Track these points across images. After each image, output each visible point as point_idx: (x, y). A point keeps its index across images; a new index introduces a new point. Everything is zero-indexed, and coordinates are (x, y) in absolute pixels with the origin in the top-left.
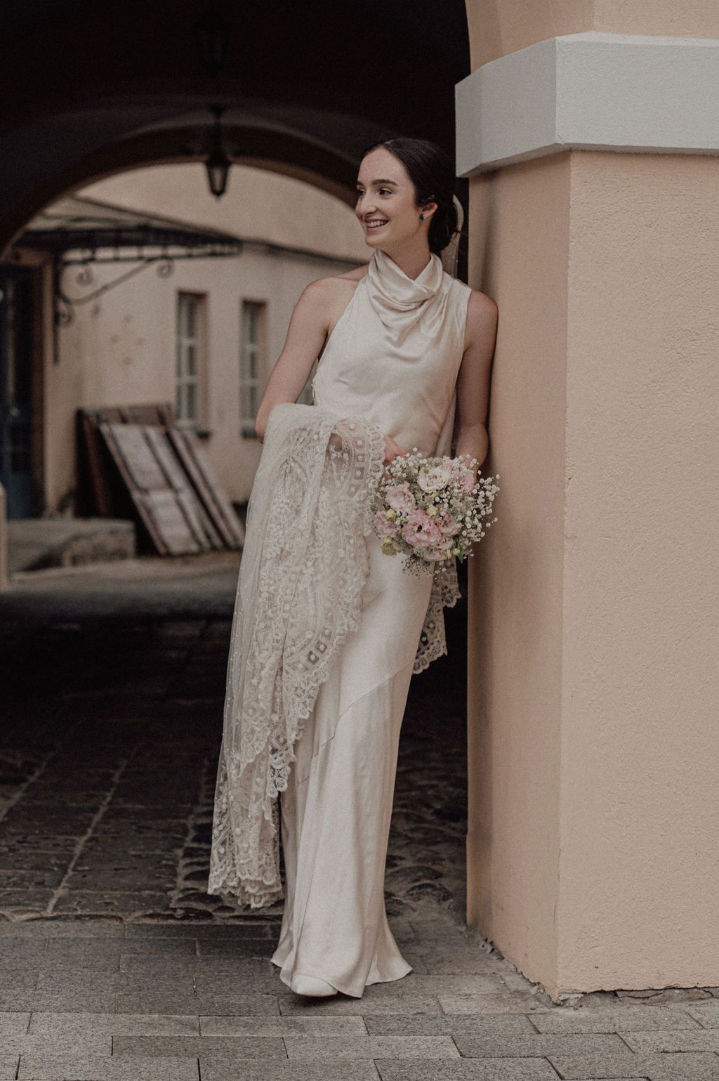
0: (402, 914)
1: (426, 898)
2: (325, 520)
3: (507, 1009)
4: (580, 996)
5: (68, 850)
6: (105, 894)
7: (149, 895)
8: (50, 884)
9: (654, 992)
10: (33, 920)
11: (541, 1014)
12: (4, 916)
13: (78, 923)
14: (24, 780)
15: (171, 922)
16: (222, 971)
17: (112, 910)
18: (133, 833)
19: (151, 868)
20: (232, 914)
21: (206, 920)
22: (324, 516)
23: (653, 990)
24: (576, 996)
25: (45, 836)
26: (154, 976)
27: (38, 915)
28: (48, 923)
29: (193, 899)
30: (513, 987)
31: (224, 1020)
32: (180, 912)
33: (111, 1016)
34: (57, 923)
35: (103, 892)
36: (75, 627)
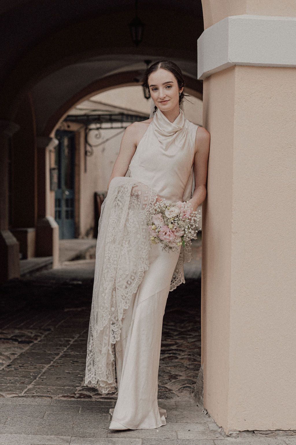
0: (173, 398)
1: (185, 392)
2: (131, 224)
3: (205, 438)
4: (238, 432)
5: (40, 370)
6: (49, 388)
7: (67, 388)
8: (26, 383)
9: (271, 432)
10: (14, 397)
11: (220, 440)
12: (2, 395)
13: (33, 398)
14: (32, 342)
15: (73, 399)
16: (87, 419)
17: (49, 394)
18: (70, 363)
19: (72, 378)
20: (101, 397)
21: (88, 399)
22: (131, 222)
23: (270, 431)
24: (236, 432)
25: (32, 364)
26: (57, 420)
27: (17, 395)
28: (20, 398)
29: (85, 390)
30: (211, 429)
31: (82, 439)
32: (77, 395)
33: (33, 436)
34: (24, 399)
35: (48, 387)
36: (80, 283)
